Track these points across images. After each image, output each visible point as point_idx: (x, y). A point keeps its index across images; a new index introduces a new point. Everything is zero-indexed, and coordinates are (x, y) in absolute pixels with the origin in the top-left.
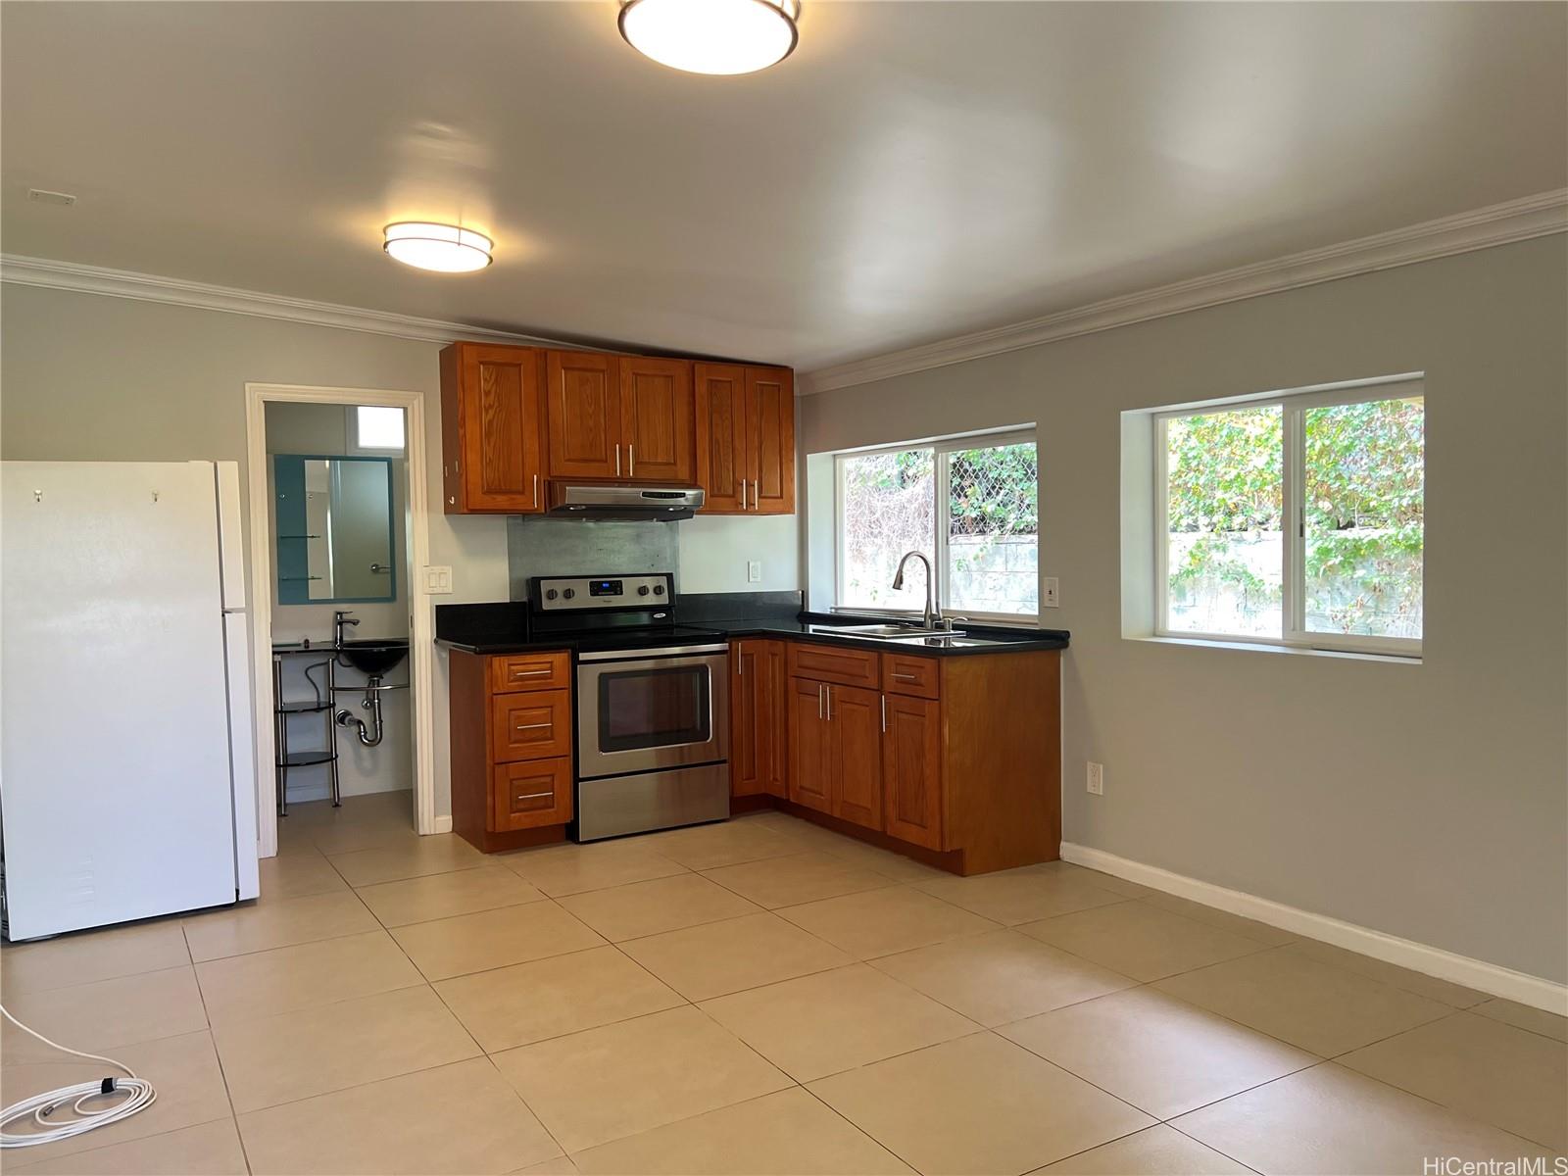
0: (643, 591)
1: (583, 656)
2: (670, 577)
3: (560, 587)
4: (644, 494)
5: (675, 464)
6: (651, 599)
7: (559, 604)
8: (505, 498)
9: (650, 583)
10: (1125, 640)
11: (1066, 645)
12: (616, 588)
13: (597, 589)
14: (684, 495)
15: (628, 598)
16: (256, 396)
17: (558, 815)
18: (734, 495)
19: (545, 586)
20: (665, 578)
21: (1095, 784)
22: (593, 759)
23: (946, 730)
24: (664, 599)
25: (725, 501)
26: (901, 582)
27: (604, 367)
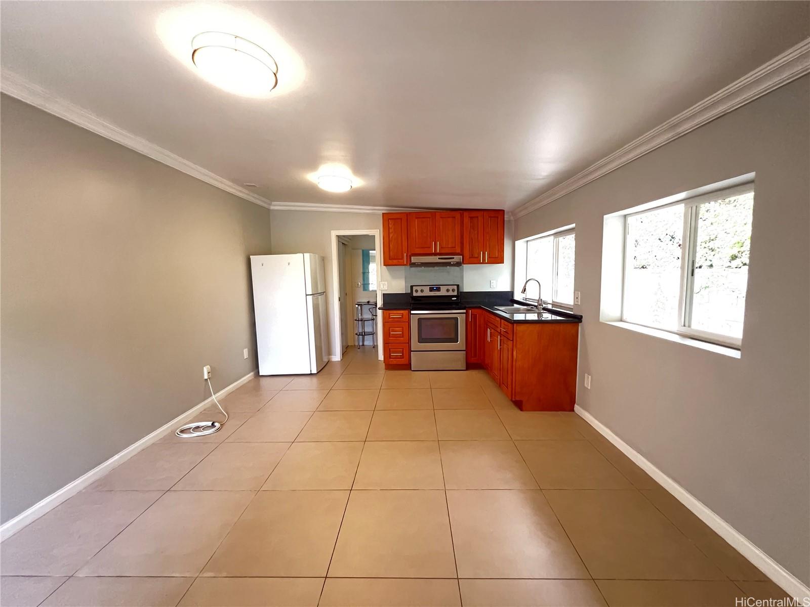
0: (448, 290)
1: (412, 312)
2: (458, 286)
3: (419, 289)
4: (439, 258)
5: (455, 247)
6: (451, 293)
7: (419, 294)
8: (396, 261)
9: (451, 288)
10: (601, 322)
11: (581, 322)
12: (438, 289)
13: (431, 290)
14: (453, 258)
15: (443, 292)
16: (334, 234)
17: (403, 361)
18: (479, 257)
19: (414, 288)
20: (456, 286)
21: (588, 383)
22: (415, 344)
23: (515, 353)
24: (455, 293)
25: (474, 260)
26: (525, 291)
27: (430, 216)
